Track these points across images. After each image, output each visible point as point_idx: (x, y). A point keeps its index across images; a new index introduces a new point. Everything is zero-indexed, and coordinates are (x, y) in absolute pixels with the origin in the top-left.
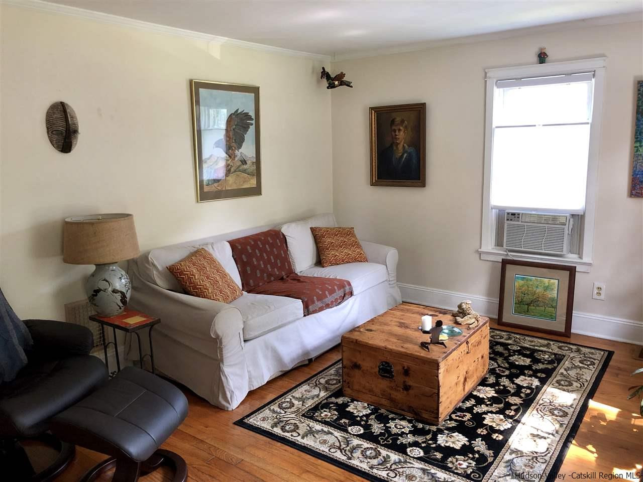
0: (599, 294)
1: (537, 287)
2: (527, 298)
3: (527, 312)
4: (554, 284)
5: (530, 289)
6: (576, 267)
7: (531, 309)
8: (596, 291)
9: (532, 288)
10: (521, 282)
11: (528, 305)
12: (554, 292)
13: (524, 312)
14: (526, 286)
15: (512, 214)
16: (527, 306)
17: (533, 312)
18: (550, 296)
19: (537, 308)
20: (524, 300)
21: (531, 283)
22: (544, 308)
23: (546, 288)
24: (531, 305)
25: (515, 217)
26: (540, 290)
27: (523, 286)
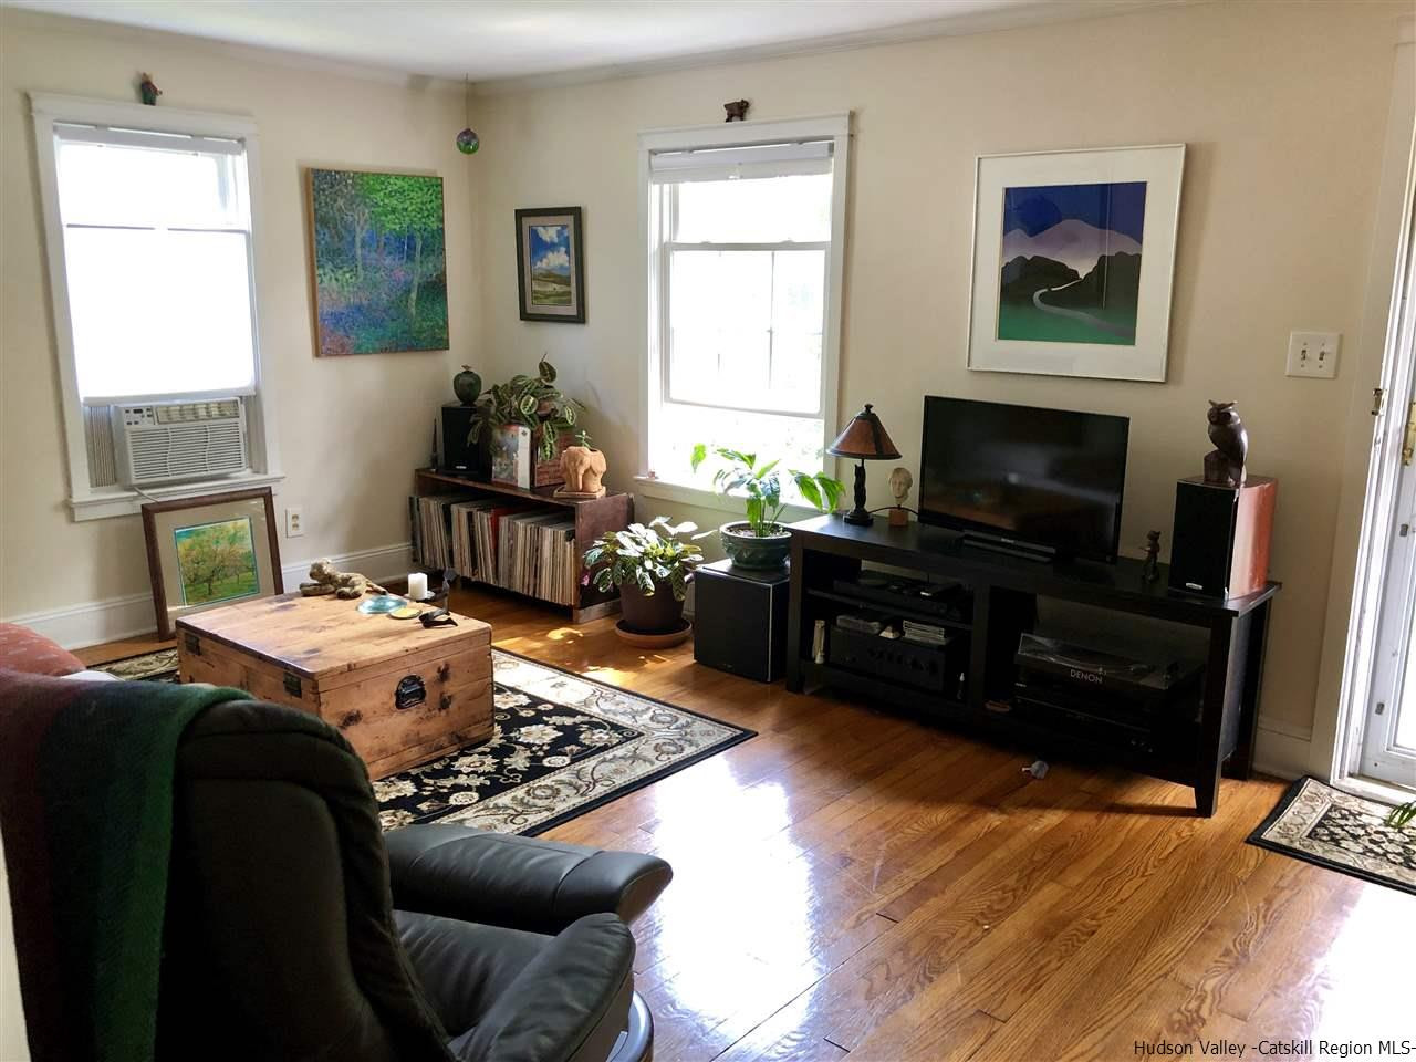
0: (296, 526)
1: (217, 542)
2: (204, 570)
3: (210, 594)
4: (243, 527)
5: (206, 550)
6: (270, 488)
7: (216, 587)
8: (291, 522)
9: (209, 546)
10: (187, 542)
11: (209, 580)
12: (245, 542)
13: (204, 597)
14: (198, 548)
15: (136, 411)
16: (206, 584)
17: (219, 592)
18: (241, 551)
19: (226, 581)
20: (200, 574)
21: (205, 538)
22: (236, 577)
23: (233, 539)
24: (214, 578)
25: (143, 416)
26: (223, 546)
27: (191, 549)
